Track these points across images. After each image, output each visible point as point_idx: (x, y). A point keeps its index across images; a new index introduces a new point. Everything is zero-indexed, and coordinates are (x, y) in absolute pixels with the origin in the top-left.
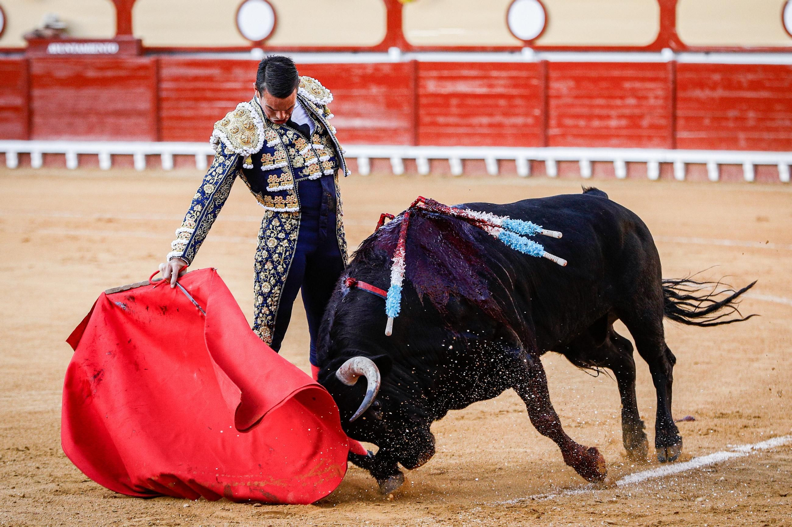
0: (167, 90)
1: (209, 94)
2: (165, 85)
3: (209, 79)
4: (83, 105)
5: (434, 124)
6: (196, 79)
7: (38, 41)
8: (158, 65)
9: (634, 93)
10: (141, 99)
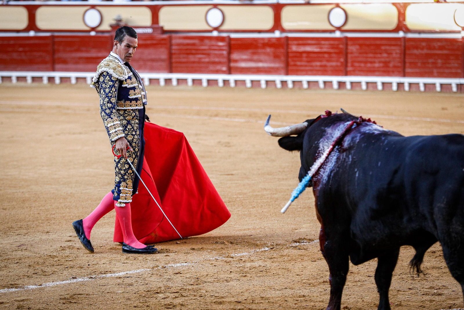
0: (174, 49)
1: (194, 52)
2: (174, 47)
3: (194, 45)
5: (295, 65)
6: (188, 44)
8: (170, 38)
9: (386, 51)
10: (163, 54)
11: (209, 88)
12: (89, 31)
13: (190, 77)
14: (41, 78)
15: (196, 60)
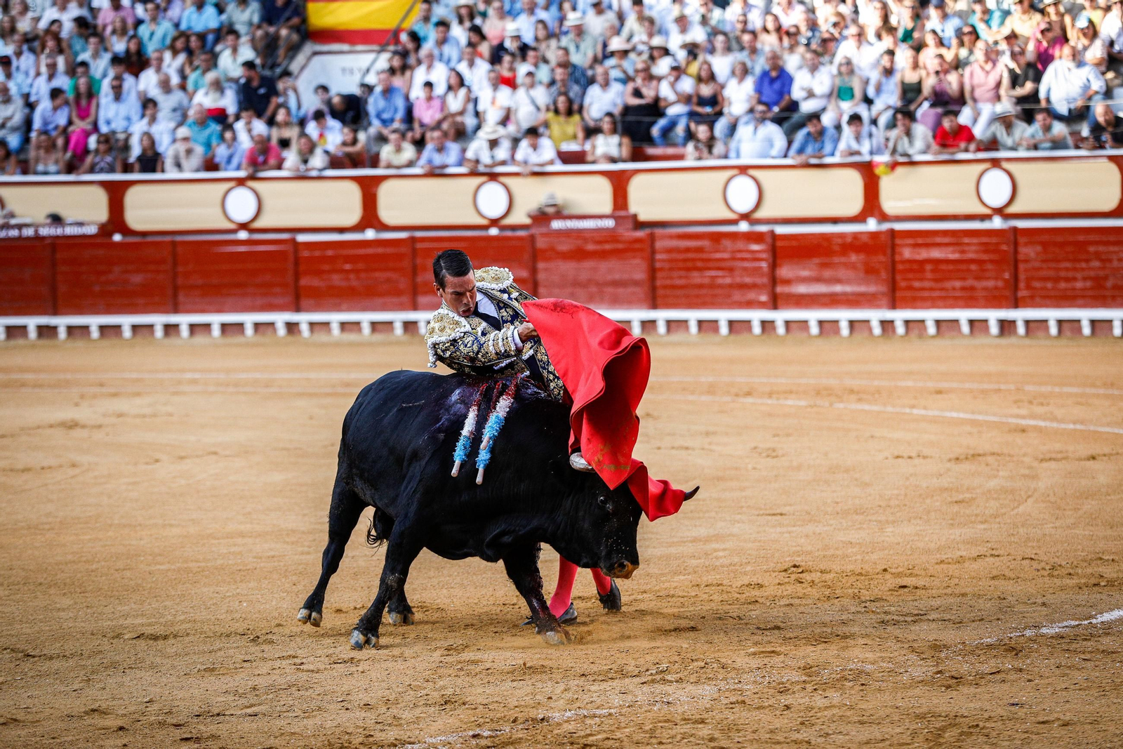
0: (660, 260)
1: (699, 264)
2: (658, 256)
3: (700, 250)
4: (584, 276)
5: (910, 288)
6: (688, 250)
7: (541, 217)
8: (652, 238)
9: (1097, 256)
10: (636, 269)
11: (733, 337)
12: (486, 228)
13: (692, 316)
14: (389, 324)
15: (706, 281)
